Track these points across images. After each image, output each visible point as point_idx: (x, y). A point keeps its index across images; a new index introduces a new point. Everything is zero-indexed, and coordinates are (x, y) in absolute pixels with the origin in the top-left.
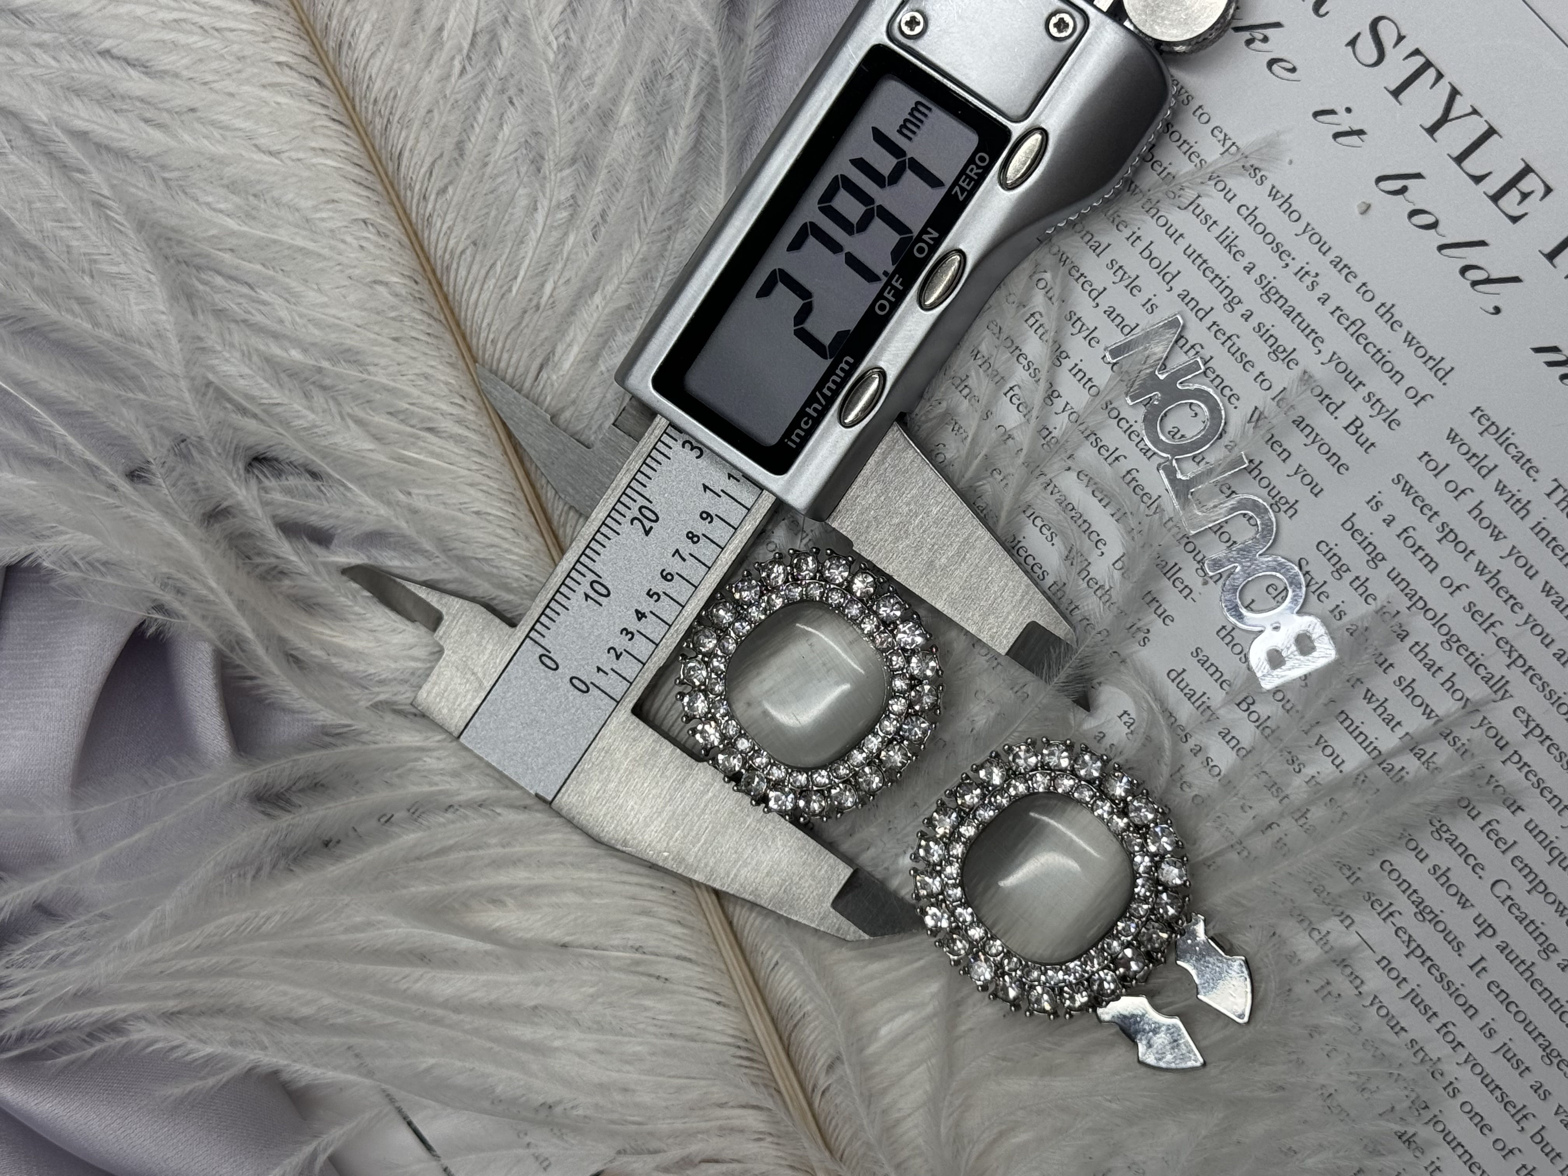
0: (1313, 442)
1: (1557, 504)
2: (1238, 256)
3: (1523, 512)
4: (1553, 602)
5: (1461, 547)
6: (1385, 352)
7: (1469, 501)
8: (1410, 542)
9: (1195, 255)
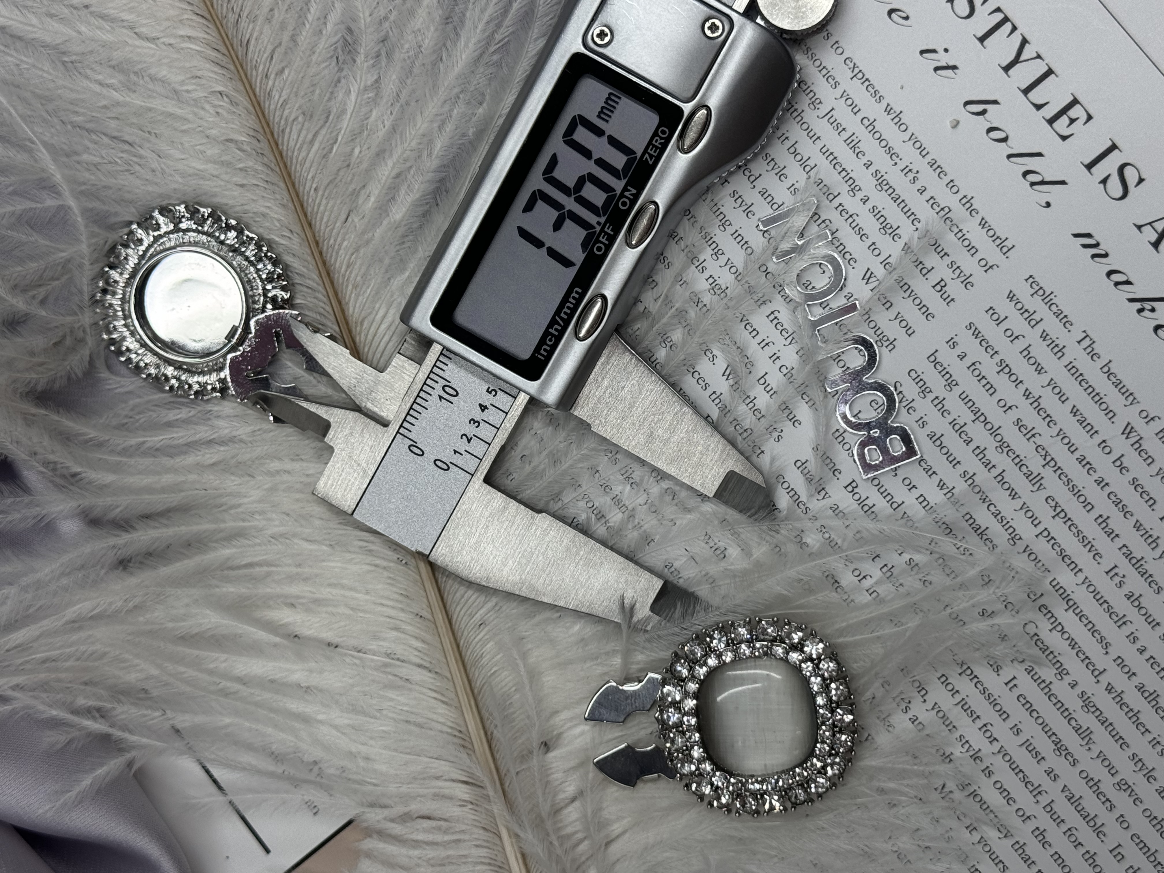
0: (909, 296)
1: (1085, 349)
2: (860, 155)
3: (1060, 354)
4: (1078, 421)
5: (1013, 378)
6: (964, 232)
7: (1021, 344)
8: (977, 373)
9: (828, 153)
